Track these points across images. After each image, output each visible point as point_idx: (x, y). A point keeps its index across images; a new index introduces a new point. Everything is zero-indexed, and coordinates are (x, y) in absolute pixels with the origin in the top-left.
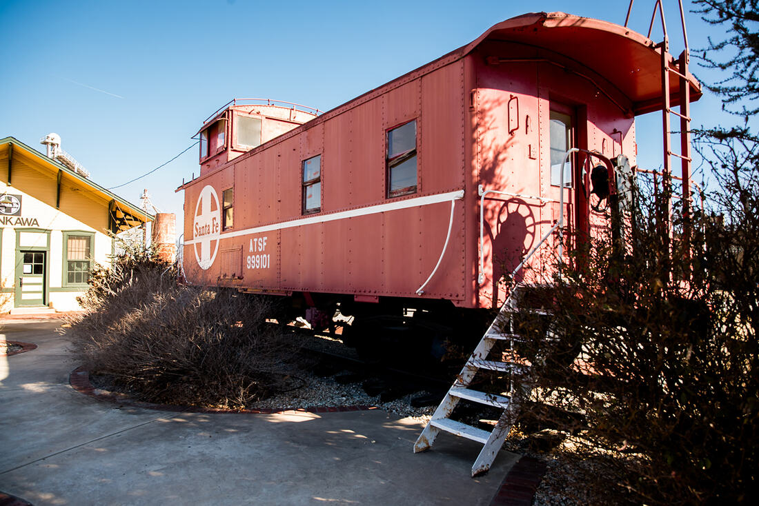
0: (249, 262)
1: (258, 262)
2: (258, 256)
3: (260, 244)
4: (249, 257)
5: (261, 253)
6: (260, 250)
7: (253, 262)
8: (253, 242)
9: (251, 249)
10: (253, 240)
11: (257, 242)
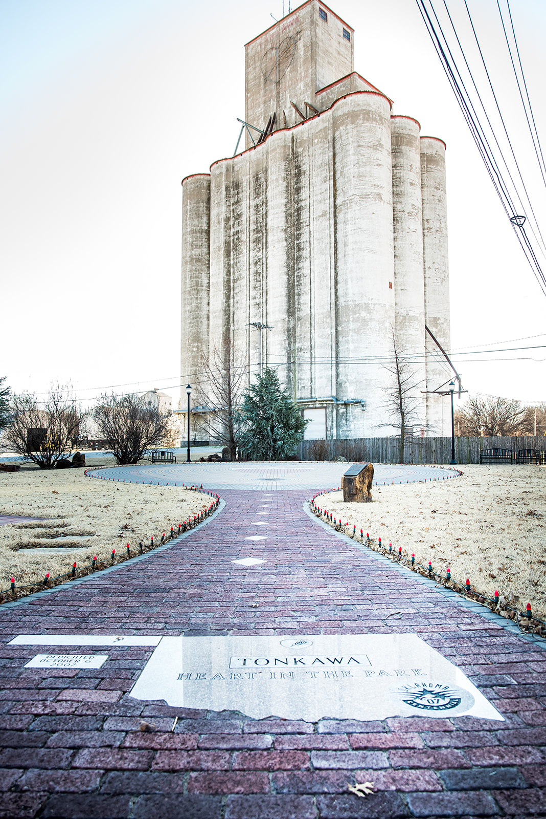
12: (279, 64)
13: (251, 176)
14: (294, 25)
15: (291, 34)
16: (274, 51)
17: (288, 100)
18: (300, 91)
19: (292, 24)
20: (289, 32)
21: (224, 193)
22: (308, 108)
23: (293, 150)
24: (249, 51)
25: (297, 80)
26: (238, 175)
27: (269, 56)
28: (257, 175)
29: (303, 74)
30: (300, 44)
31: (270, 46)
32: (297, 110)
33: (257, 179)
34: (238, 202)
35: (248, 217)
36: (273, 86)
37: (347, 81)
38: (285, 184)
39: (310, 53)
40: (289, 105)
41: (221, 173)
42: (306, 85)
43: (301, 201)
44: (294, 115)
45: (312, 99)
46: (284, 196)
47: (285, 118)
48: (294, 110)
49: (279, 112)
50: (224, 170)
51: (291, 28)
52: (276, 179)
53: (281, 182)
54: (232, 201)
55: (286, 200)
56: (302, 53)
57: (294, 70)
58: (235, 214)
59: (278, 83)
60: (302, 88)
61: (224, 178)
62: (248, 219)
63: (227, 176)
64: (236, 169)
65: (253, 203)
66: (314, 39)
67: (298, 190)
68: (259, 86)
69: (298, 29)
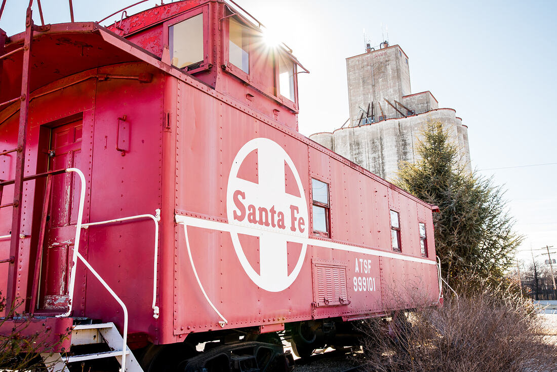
0: (355, 284)
1: (365, 284)
2: (364, 278)
3: (366, 266)
4: (355, 278)
5: (367, 276)
6: (366, 272)
7: (360, 284)
8: (359, 263)
9: (357, 269)
10: (358, 260)
11: (363, 263)
12: (374, 76)
13: (369, 140)
14: (384, 56)
15: (381, 60)
16: (369, 67)
17: (382, 97)
18: (390, 94)
19: (382, 55)
20: (380, 59)
21: (349, 147)
22: (397, 104)
23: (400, 130)
24: (350, 62)
25: (388, 87)
26: (357, 138)
27: (366, 69)
28: (373, 140)
29: (392, 85)
30: (389, 68)
31: (365, 63)
32: (389, 103)
33: (373, 143)
34: (359, 153)
35: (368, 163)
36: (370, 87)
37: (425, 94)
38: (396, 149)
39: (396, 74)
40: (382, 99)
41: (346, 135)
42: (395, 91)
43: (407, 159)
44: (387, 106)
45: (400, 100)
46: (397, 155)
47: (380, 106)
48: (387, 103)
49: (375, 102)
50: (348, 134)
51: (382, 57)
52: (391, 146)
53: (394, 147)
54: (354, 152)
55: (398, 158)
56: (391, 72)
57: (385, 80)
58: (357, 160)
59: (374, 86)
60: (392, 92)
61: (348, 139)
62: (368, 165)
63: (350, 137)
64: (355, 134)
65: (371, 156)
66: (399, 67)
67: (405, 153)
68: (359, 84)
69: (387, 59)
